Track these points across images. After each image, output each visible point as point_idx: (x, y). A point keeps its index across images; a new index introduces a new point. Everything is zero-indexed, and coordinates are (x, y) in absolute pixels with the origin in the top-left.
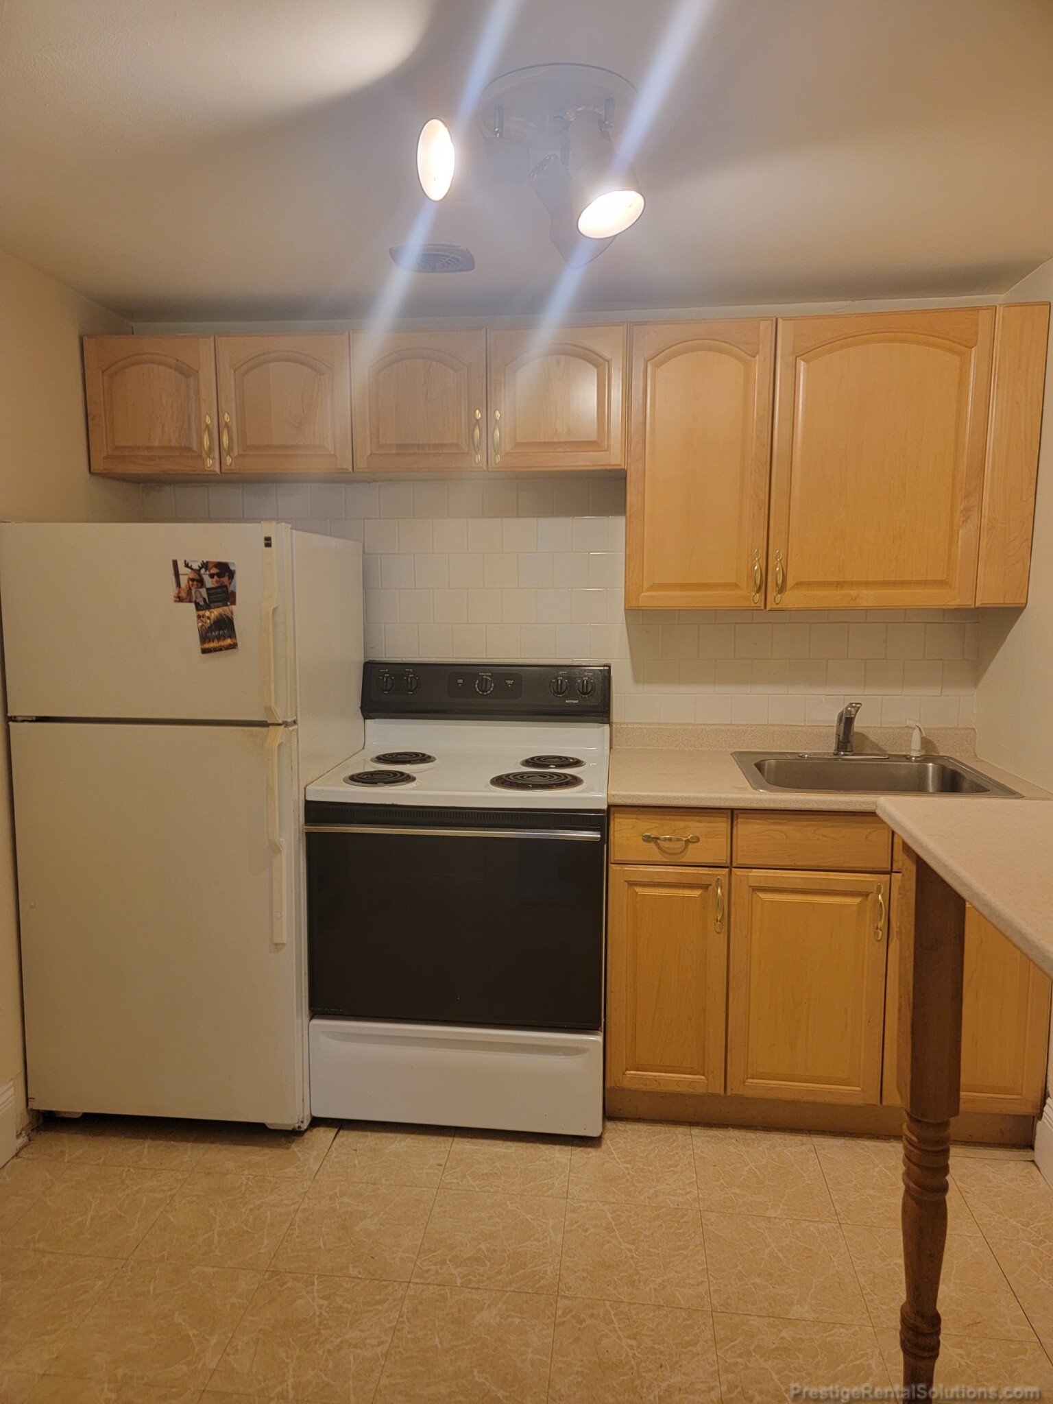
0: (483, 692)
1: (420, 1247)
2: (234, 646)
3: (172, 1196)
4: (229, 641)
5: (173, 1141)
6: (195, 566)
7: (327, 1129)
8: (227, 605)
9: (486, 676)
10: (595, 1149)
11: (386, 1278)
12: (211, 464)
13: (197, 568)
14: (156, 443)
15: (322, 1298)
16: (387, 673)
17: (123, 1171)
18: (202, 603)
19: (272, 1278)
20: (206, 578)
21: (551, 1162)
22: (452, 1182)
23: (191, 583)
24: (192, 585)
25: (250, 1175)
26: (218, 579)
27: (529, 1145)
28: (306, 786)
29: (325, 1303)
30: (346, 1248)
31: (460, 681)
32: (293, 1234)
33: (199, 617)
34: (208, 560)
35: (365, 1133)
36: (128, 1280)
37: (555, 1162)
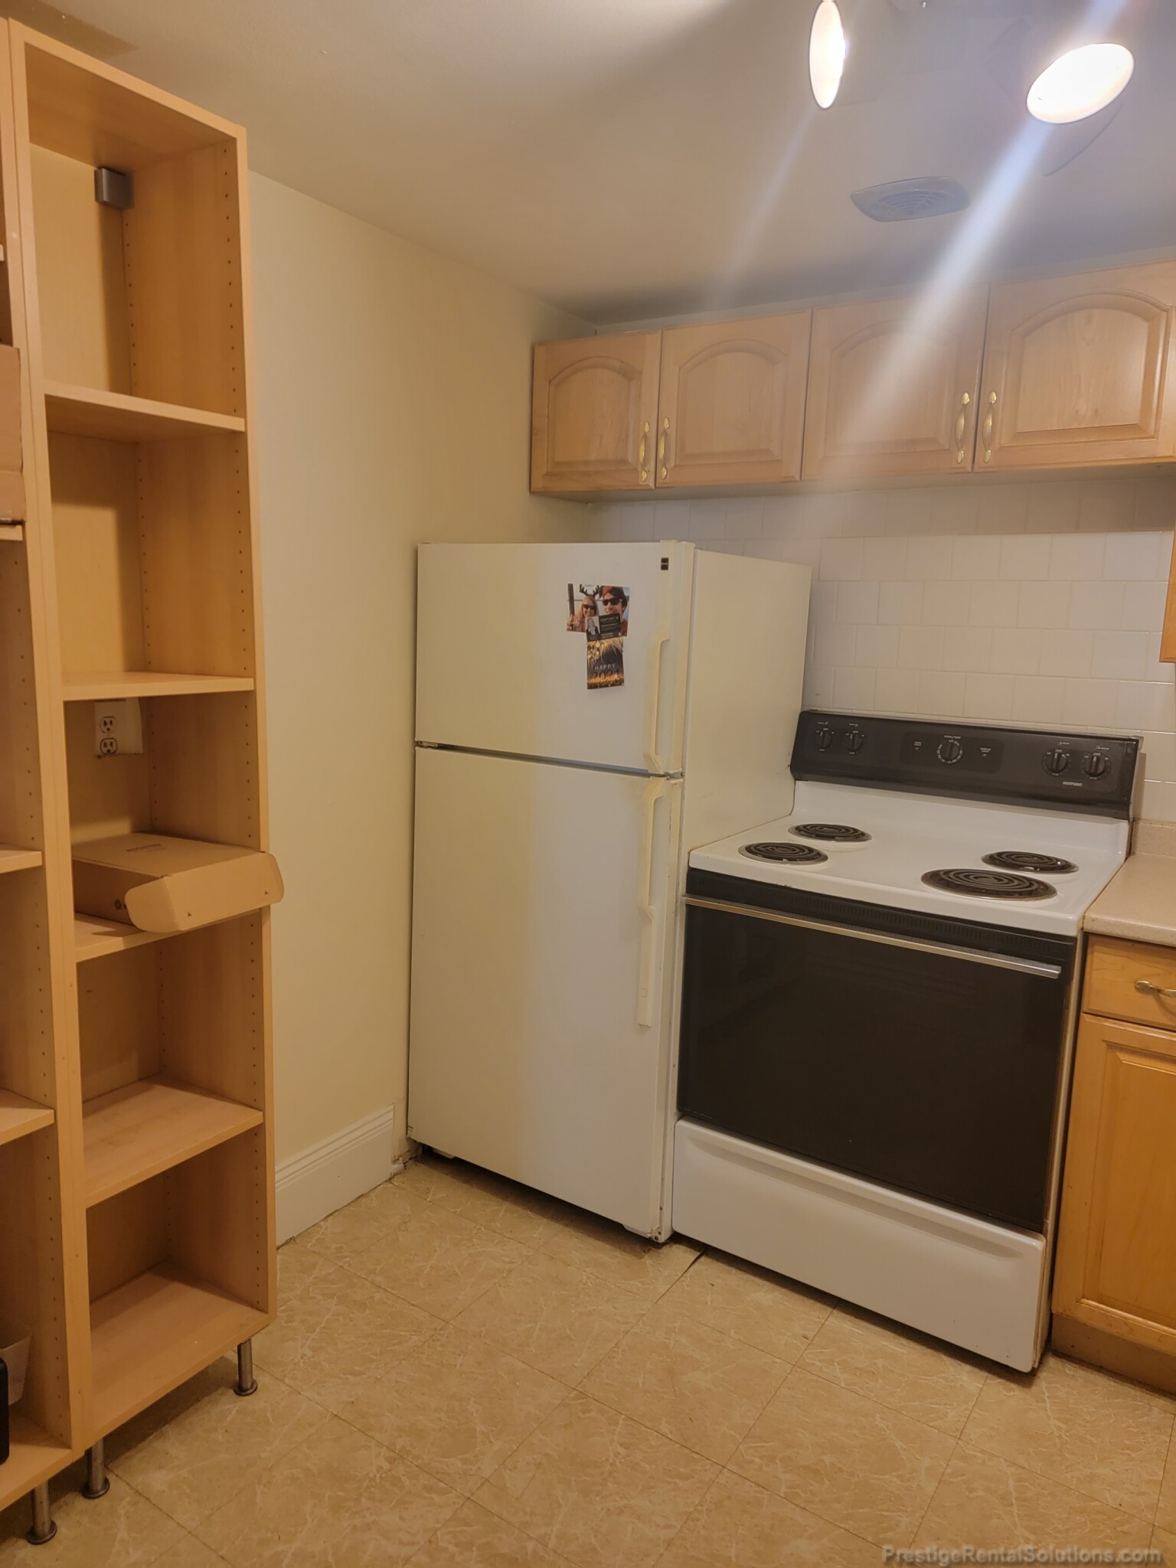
0: (947, 760)
1: (750, 1429)
2: (620, 682)
3: (511, 1271)
4: (615, 677)
5: (531, 1211)
6: (590, 592)
7: (689, 1249)
8: (617, 636)
9: (953, 739)
10: (1020, 1387)
11: (698, 1451)
12: (646, 478)
13: (592, 593)
14: (593, 457)
15: (621, 1445)
16: (826, 726)
17: (475, 1227)
18: (593, 633)
19: (578, 1399)
20: (600, 605)
21: (953, 1384)
22: (813, 1364)
23: (584, 610)
24: (586, 612)
25: (592, 1274)
26: (612, 607)
27: (929, 1351)
28: (691, 850)
29: (622, 1451)
30: (666, 1397)
31: (918, 744)
32: (614, 1358)
33: (589, 648)
34: (603, 585)
35: (729, 1268)
36: (441, 1345)
37: (958, 1385)
